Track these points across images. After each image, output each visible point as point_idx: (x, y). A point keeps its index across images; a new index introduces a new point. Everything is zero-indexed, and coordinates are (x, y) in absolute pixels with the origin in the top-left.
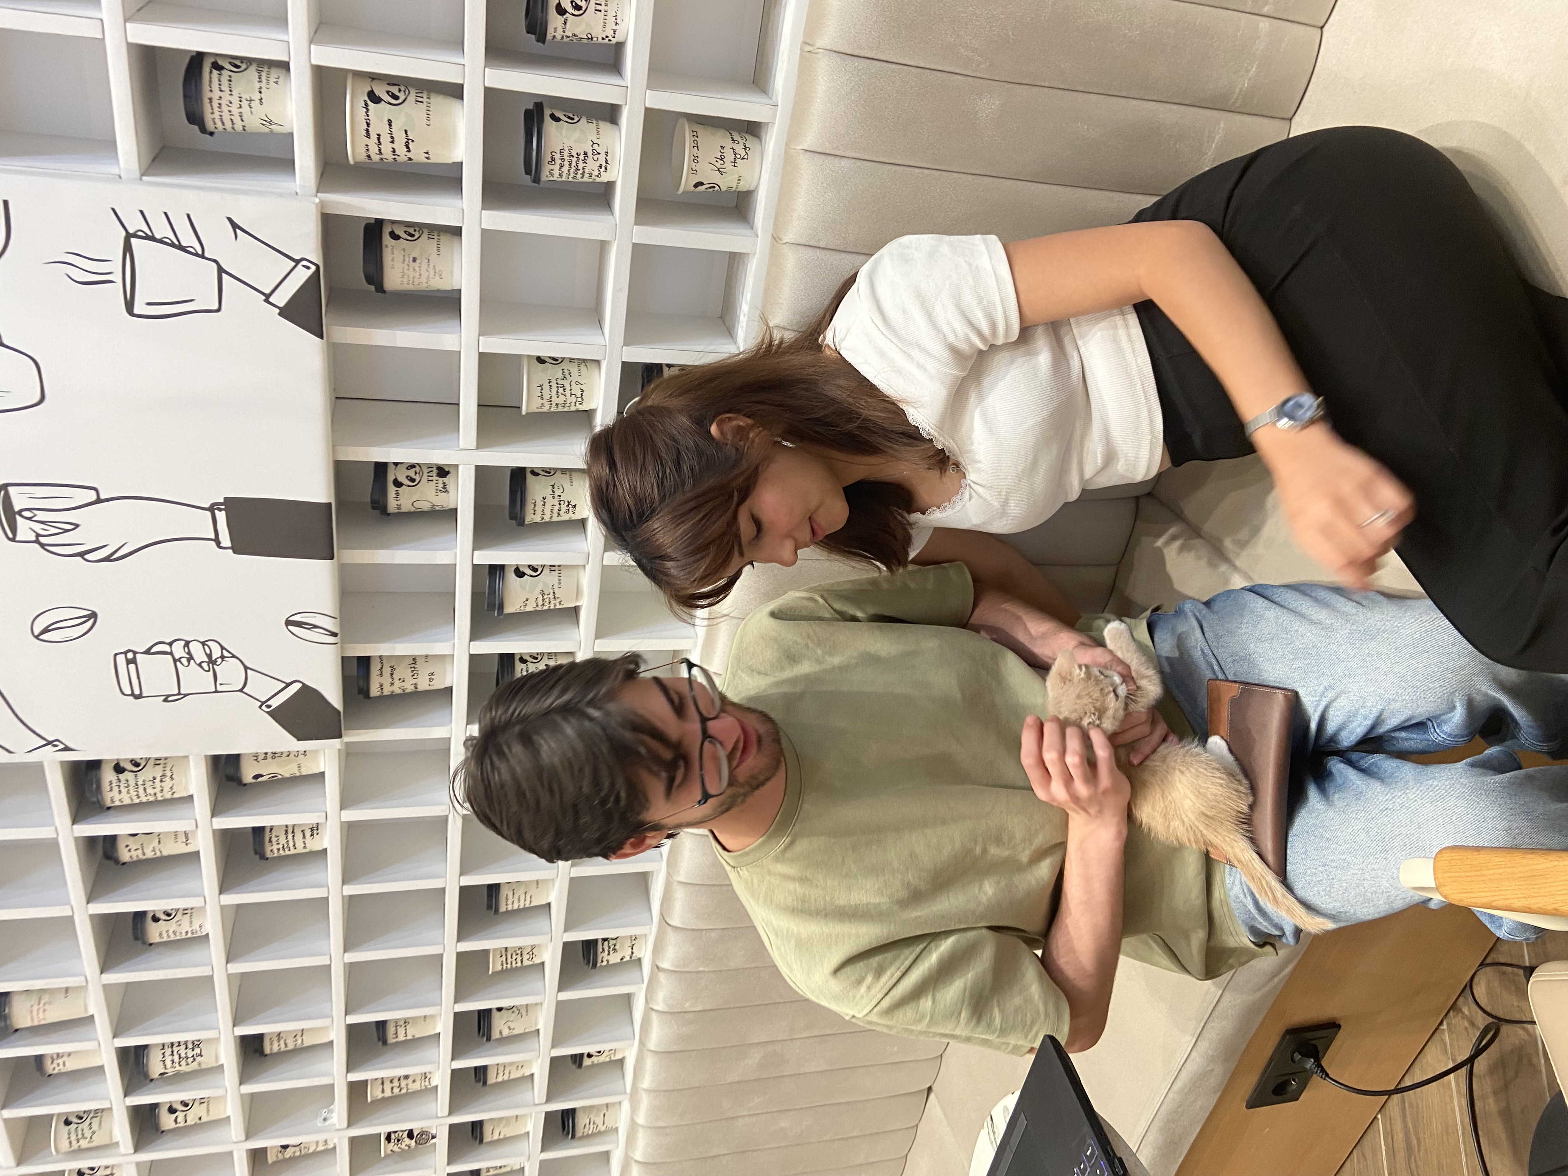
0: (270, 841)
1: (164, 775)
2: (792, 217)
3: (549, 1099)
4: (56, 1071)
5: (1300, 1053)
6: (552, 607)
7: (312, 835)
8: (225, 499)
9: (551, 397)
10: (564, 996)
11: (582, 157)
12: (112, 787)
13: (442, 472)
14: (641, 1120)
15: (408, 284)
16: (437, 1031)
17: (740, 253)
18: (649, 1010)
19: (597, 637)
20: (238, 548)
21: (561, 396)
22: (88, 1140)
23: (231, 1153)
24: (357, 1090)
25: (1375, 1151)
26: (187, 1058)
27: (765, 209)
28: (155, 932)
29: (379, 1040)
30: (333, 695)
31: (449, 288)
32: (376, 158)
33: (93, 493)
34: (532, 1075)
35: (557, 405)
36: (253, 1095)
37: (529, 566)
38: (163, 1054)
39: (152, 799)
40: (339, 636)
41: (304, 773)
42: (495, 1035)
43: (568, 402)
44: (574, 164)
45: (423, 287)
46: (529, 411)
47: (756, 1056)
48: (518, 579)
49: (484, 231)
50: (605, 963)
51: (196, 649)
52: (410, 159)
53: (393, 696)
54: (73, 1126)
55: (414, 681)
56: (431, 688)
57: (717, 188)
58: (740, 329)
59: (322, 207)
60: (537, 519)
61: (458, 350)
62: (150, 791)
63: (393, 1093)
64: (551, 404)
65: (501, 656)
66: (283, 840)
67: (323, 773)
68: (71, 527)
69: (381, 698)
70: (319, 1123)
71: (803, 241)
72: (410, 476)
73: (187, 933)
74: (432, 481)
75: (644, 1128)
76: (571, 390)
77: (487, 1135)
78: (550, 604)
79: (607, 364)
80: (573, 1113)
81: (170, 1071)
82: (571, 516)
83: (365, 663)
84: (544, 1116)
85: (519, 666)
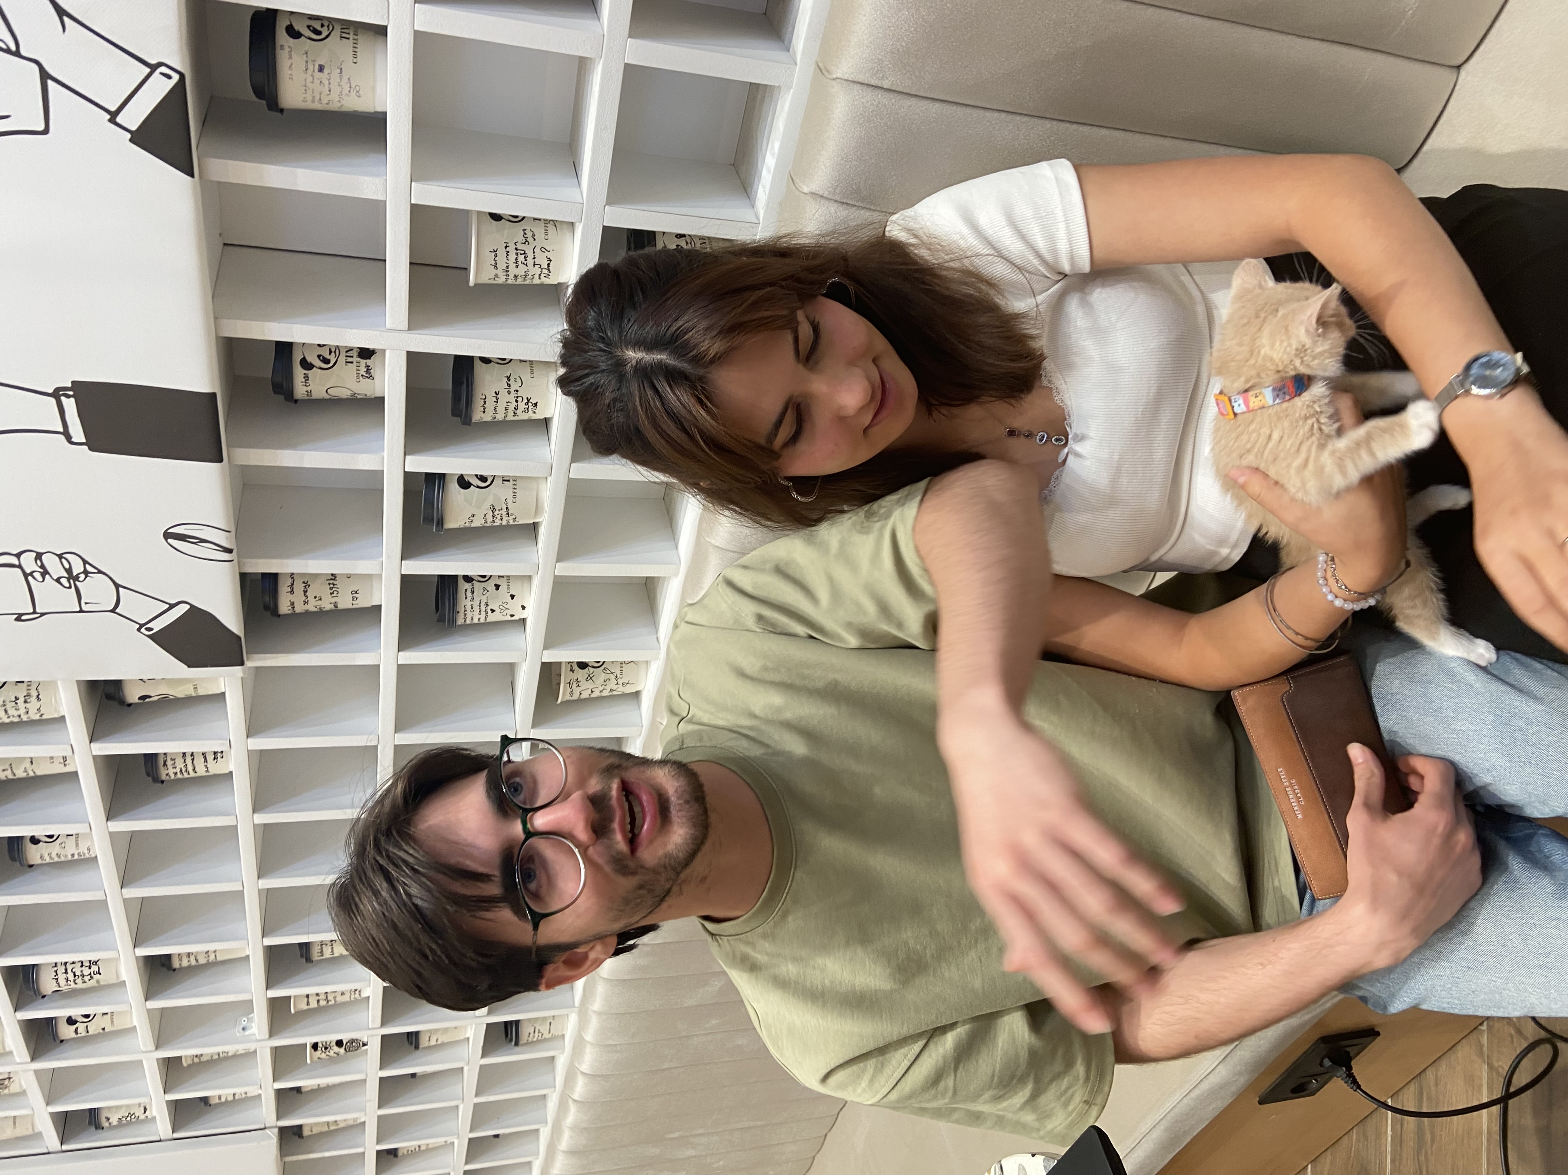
0: (165, 764)
1: (29, 695)
2: (848, 42)
5: (1331, 1060)
6: (504, 523)
7: (214, 759)
8: (73, 382)
9: (507, 267)
13: (366, 353)
14: (589, 1036)
15: (313, 101)
17: (766, 86)
19: (559, 559)
20: (95, 443)
21: (521, 265)
23: (140, 1062)
24: (278, 1005)
26: (83, 976)
27: (810, 25)
28: (34, 854)
29: (302, 956)
31: (372, 111)
35: (516, 277)
36: (163, 1010)
37: (476, 476)
38: (56, 971)
40: (235, 551)
41: (202, 694)
43: (530, 273)
45: (335, 106)
46: (480, 281)
48: (462, 490)
49: (417, 34)
53: (307, 613)
55: (333, 600)
56: (355, 606)
60: (487, 417)
61: (384, 199)
62: (11, 712)
64: (508, 275)
65: (442, 578)
66: (180, 764)
67: (223, 694)
69: (294, 616)
70: (238, 1031)
71: (861, 78)
72: (323, 357)
73: (73, 855)
74: (352, 363)
75: (591, 1044)
76: (534, 258)
77: (424, 1042)
78: (502, 519)
79: (584, 228)
80: (517, 1022)
81: (64, 988)
82: (530, 415)
83: (271, 580)
84: (485, 1026)
85: (463, 586)
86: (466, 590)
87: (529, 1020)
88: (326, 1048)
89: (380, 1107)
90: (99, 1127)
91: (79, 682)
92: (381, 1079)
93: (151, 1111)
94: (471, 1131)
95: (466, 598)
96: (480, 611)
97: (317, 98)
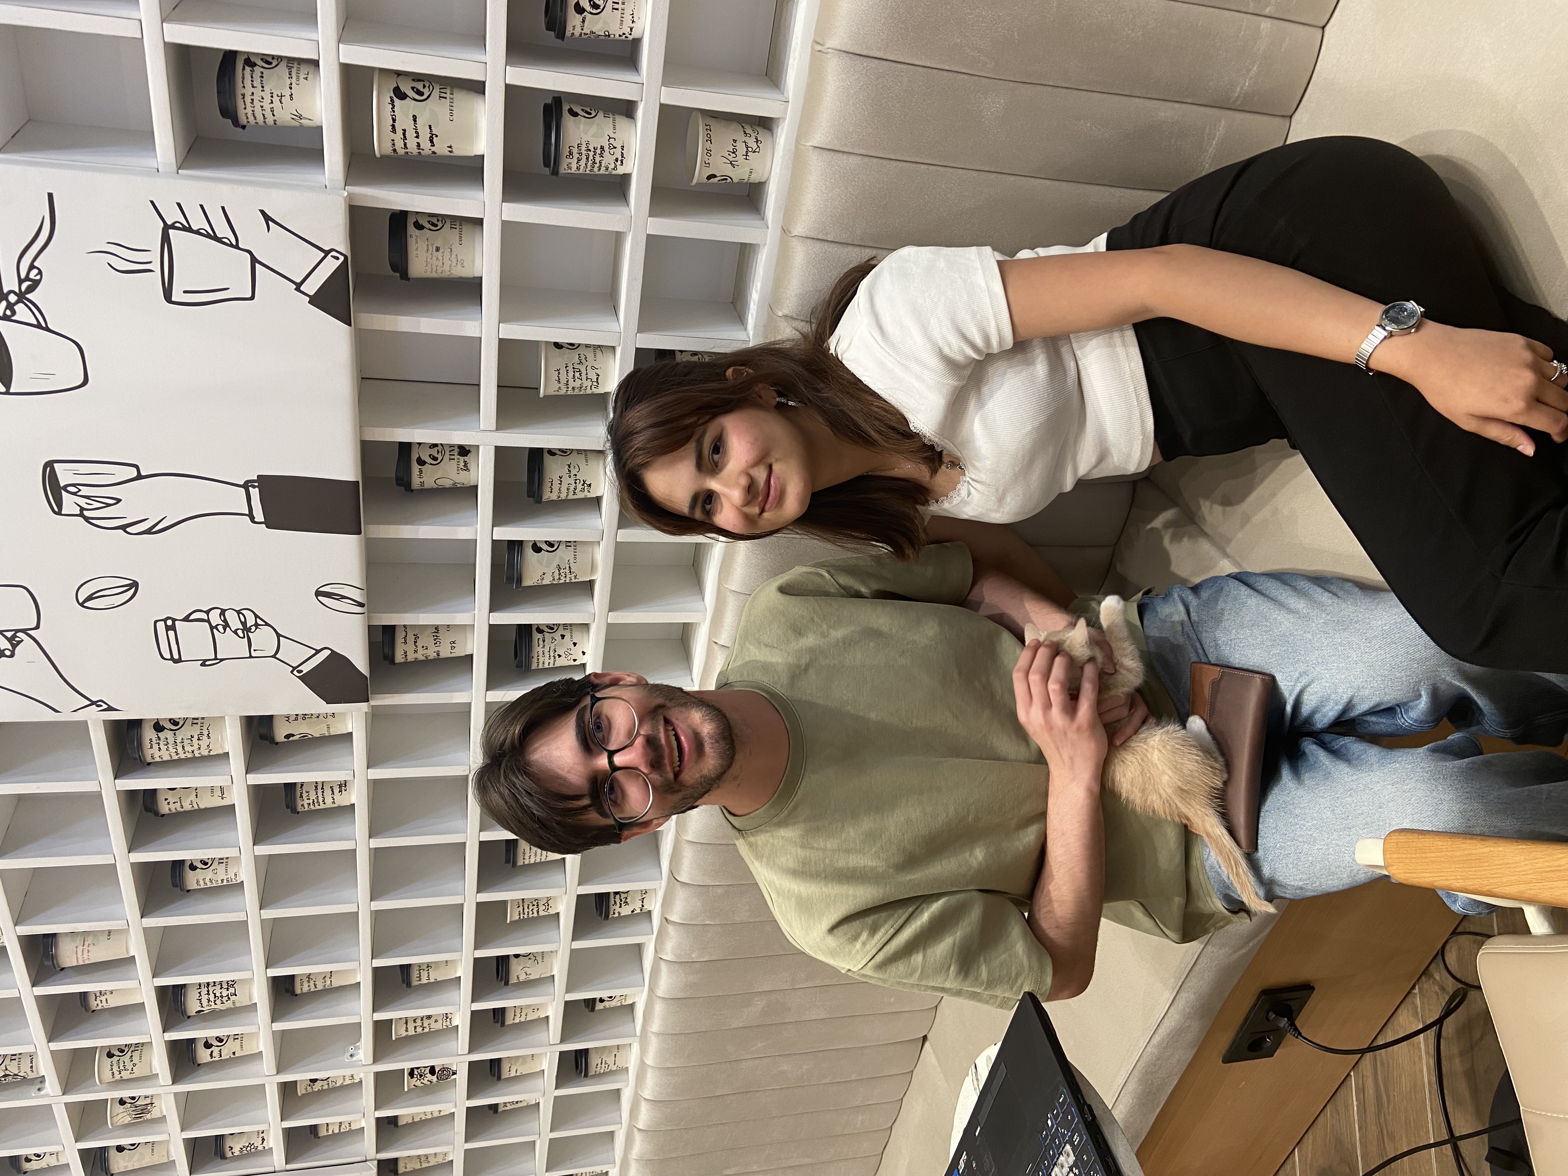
0: (301, 796)
1: (201, 734)
2: (801, 211)
3: (563, 1040)
4: (99, 1008)
5: (1275, 1013)
6: (568, 581)
7: (340, 791)
9: (568, 381)
10: (579, 945)
11: (598, 151)
12: (152, 745)
13: (464, 451)
14: (650, 1061)
15: (431, 272)
16: (458, 975)
17: (751, 244)
18: (658, 959)
19: (611, 610)
20: (271, 523)
21: (577, 380)
22: (129, 1072)
23: (263, 1086)
24: (382, 1029)
25: (1348, 1106)
26: (222, 997)
27: (775, 202)
28: (193, 880)
29: (403, 981)
30: (361, 662)
31: (473, 276)
32: (401, 151)
33: (135, 469)
34: (547, 1017)
35: (573, 388)
36: (284, 1032)
37: (546, 542)
38: (200, 993)
39: (190, 755)
40: (366, 606)
41: (332, 734)
42: (513, 980)
43: (584, 386)
44: (591, 158)
45: (446, 274)
46: (547, 394)
47: (760, 1004)
48: (536, 554)
49: (504, 223)
50: (617, 915)
51: (231, 617)
52: (434, 153)
53: (416, 662)
54: (115, 1059)
55: (437, 649)
56: (453, 655)
57: (729, 180)
58: (750, 316)
59: (350, 199)
60: (554, 497)
61: (480, 336)
62: (188, 748)
63: (416, 1032)
64: (568, 388)
65: (520, 626)
66: (313, 796)
67: (351, 734)
68: (114, 502)
69: (406, 663)
70: (347, 1059)
71: (812, 235)
72: (433, 455)
73: (222, 881)
74: (454, 460)
75: (653, 1068)
76: (587, 374)
77: (505, 1072)
78: (566, 577)
79: (622, 350)
80: (586, 1051)
81: (206, 1009)
82: (586, 494)
83: (390, 631)
84: (558, 1054)
85: (536, 636)
86: (539, 639)
87: (596, 1049)
88: (421, 1076)
90: (223, 1157)
91: (242, 717)
92: (468, 1108)
93: (268, 1141)
94: (548, 1170)
95: (539, 645)
96: (550, 656)
97: (434, 270)
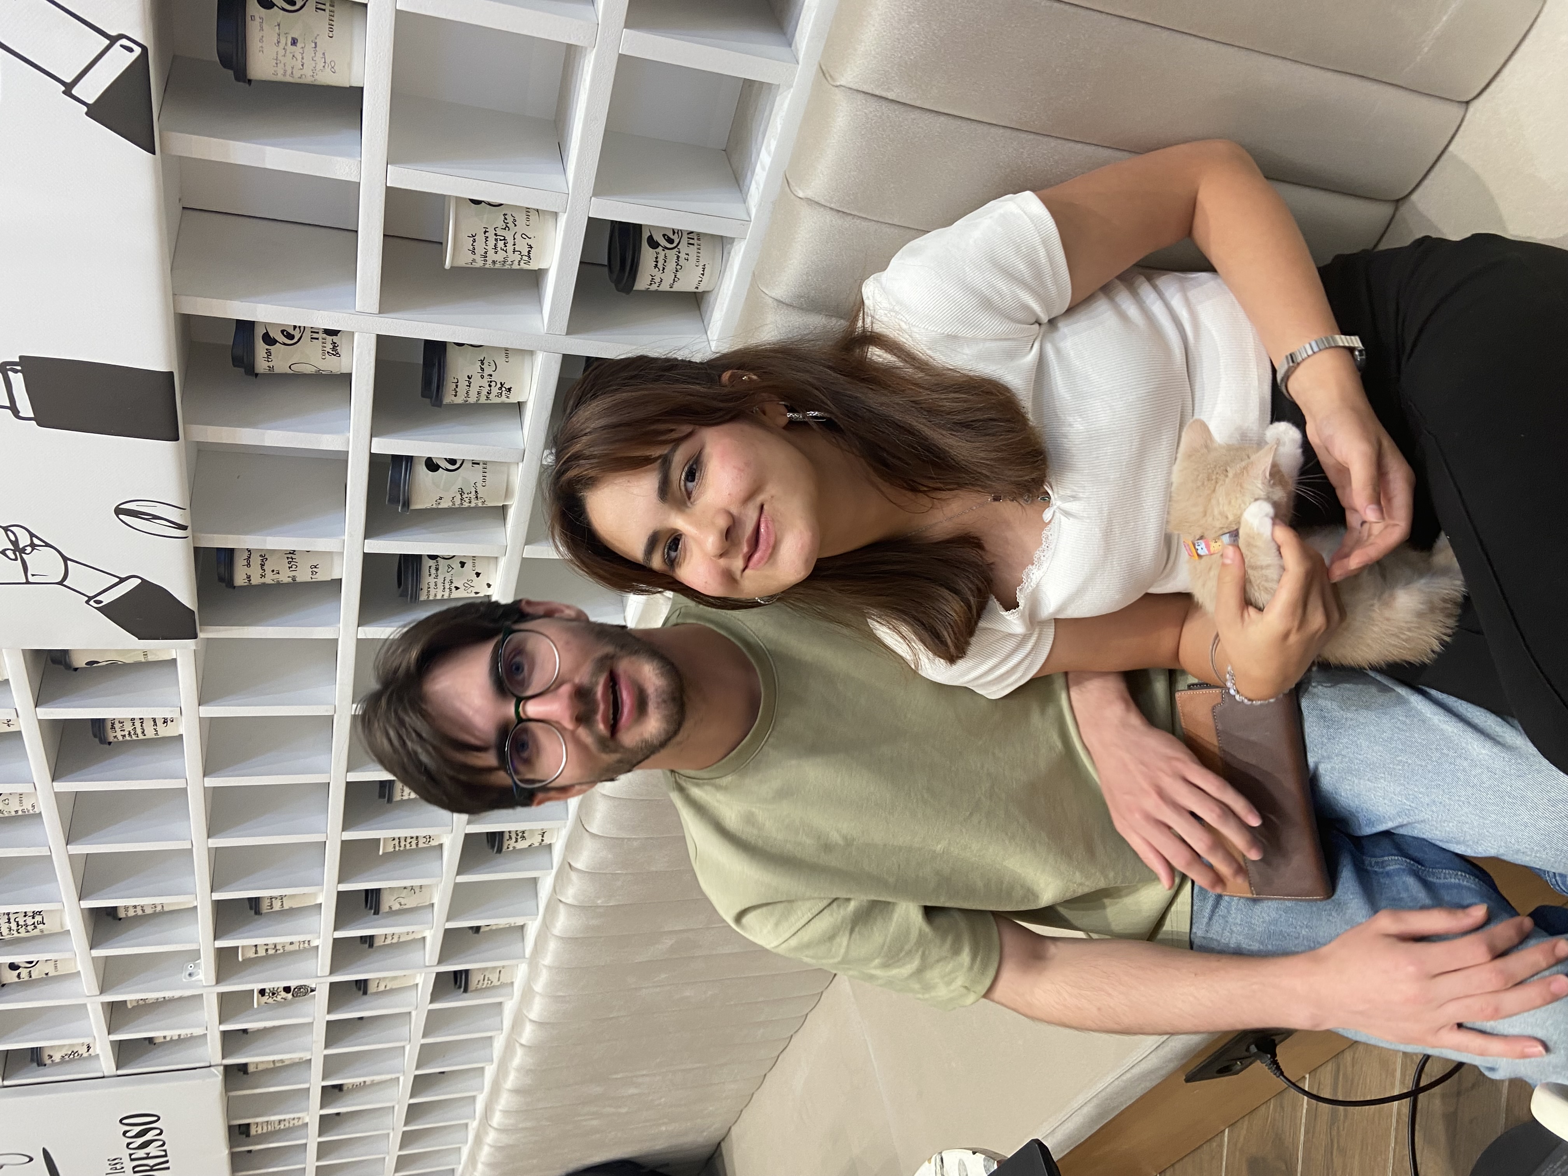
0: (113, 728)
3: (440, 962)
5: (1257, 1046)
6: (473, 505)
7: (164, 725)
8: (21, 357)
9: (486, 253)
10: (461, 879)
15: (284, 75)
17: (762, 83)
18: (555, 899)
19: (528, 542)
20: (44, 418)
21: (500, 251)
23: (84, 1006)
24: (225, 955)
26: (26, 925)
29: (251, 908)
31: (348, 85)
34: (424, 939)
35: (494, 262)
36: (105, 958)
37: (446, 459)
40: (191, 528)
41: (151, 660)
42: (384, 909)
43: (510, 260)
45: (308, 80)
46: (456, 265)
48: (430, 473)
49: (399, 14)
53: (264, 585)
55: (292, 573)
56: (313, 580)
60: (459, 400)
61: (358, 181)
63: (267, 954)
64: (486, 260)
65: (404, 556)
66: (128, 727)
67: (174, 660)
69: (250, 588)
70: (185, 980)
71: (866, 89)
72: (288, 333)
73: (17, 811)
74: (318, 339)
75: (540, 994)
76: (514, 245)
77: (372, 988)
78: (470, 502)
79: (568, 218)
80: (467, 972)
81: (7, 936)
82: (504, 399)
83: (225, 554)
84: (435, 974)
85: (427, 566)
86: (430, 567)
87: (479, 969)
88: (273, 994)
89: (326, 1047)
90: (41, 1064)
91: (24, 651)
92: (328, 1022)
93: (94, 1050)
94: (417, 1068)
95: (430, 575)
96: (444, 589)
97: (289, 72)
